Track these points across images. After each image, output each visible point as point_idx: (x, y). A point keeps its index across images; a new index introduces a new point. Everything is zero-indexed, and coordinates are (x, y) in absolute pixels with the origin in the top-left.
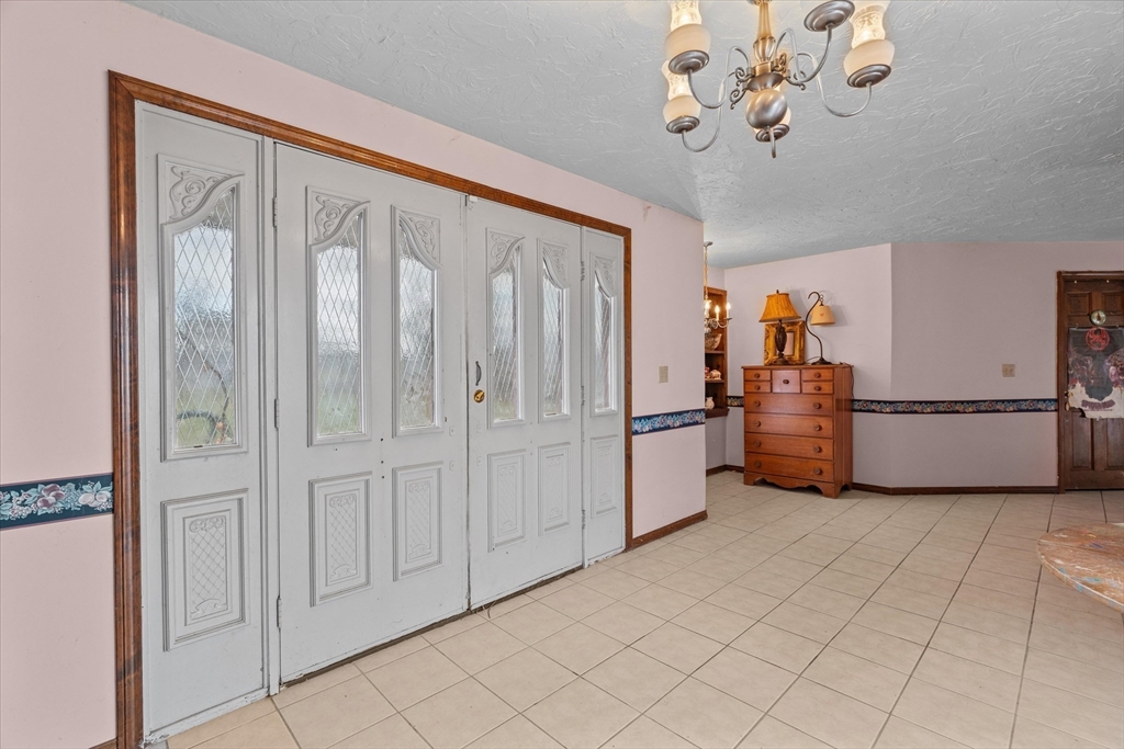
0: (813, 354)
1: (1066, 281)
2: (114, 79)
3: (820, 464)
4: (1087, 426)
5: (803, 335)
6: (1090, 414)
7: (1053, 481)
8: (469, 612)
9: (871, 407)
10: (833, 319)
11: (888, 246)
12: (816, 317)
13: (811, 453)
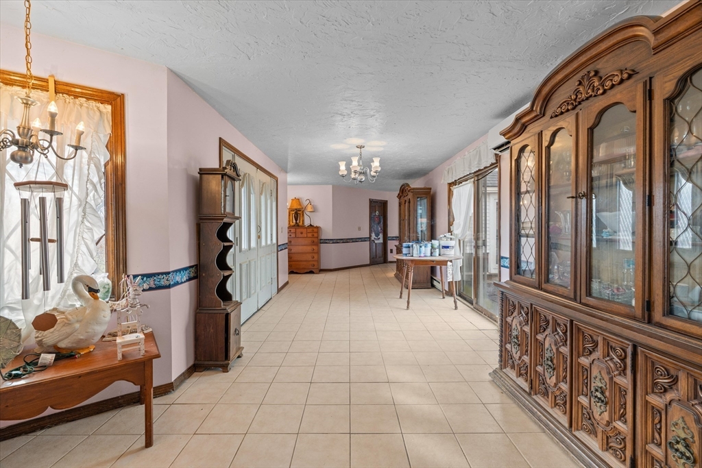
0: (307, 223)
1: (371, 201)
2: (220, 138)
3: (313, 263)
4: (374, 245)
5: (303, 215)
6: (376, 242)
7: (368, 262)
8: (258, 310)
9: (326, 241)
10: (314, 210)
11: (331, 186)
12: (309, 208)
13: (311, 259)
